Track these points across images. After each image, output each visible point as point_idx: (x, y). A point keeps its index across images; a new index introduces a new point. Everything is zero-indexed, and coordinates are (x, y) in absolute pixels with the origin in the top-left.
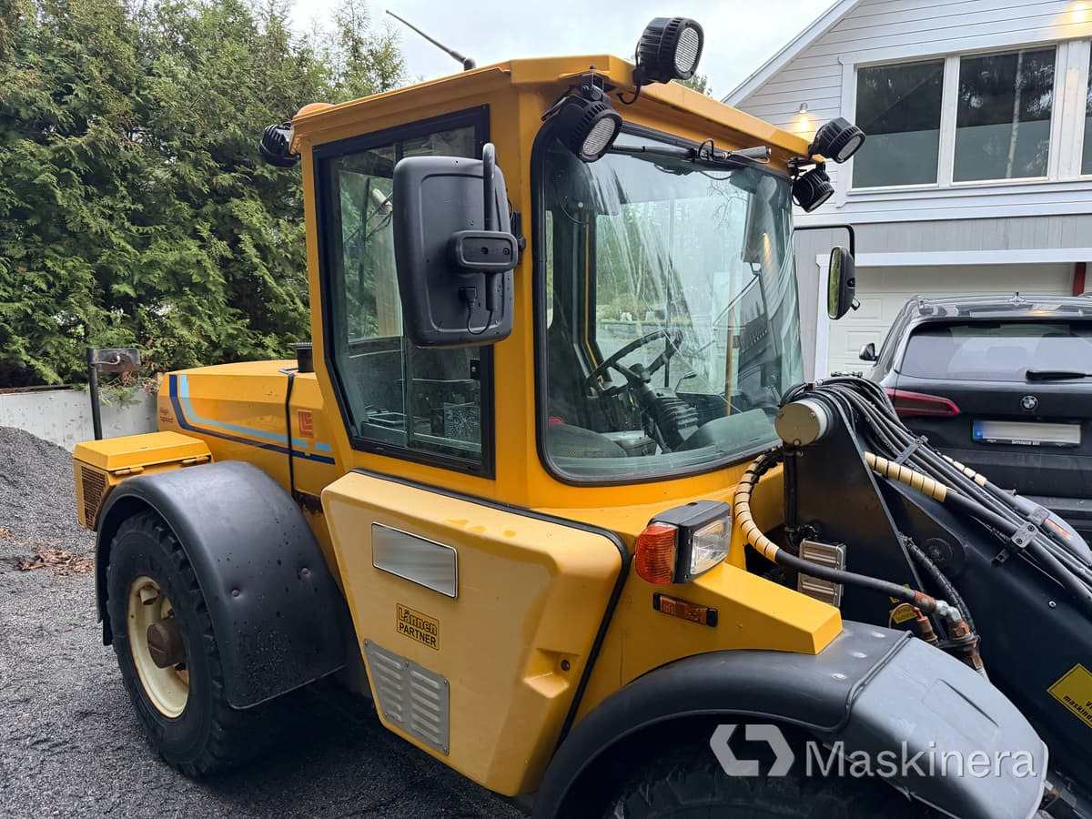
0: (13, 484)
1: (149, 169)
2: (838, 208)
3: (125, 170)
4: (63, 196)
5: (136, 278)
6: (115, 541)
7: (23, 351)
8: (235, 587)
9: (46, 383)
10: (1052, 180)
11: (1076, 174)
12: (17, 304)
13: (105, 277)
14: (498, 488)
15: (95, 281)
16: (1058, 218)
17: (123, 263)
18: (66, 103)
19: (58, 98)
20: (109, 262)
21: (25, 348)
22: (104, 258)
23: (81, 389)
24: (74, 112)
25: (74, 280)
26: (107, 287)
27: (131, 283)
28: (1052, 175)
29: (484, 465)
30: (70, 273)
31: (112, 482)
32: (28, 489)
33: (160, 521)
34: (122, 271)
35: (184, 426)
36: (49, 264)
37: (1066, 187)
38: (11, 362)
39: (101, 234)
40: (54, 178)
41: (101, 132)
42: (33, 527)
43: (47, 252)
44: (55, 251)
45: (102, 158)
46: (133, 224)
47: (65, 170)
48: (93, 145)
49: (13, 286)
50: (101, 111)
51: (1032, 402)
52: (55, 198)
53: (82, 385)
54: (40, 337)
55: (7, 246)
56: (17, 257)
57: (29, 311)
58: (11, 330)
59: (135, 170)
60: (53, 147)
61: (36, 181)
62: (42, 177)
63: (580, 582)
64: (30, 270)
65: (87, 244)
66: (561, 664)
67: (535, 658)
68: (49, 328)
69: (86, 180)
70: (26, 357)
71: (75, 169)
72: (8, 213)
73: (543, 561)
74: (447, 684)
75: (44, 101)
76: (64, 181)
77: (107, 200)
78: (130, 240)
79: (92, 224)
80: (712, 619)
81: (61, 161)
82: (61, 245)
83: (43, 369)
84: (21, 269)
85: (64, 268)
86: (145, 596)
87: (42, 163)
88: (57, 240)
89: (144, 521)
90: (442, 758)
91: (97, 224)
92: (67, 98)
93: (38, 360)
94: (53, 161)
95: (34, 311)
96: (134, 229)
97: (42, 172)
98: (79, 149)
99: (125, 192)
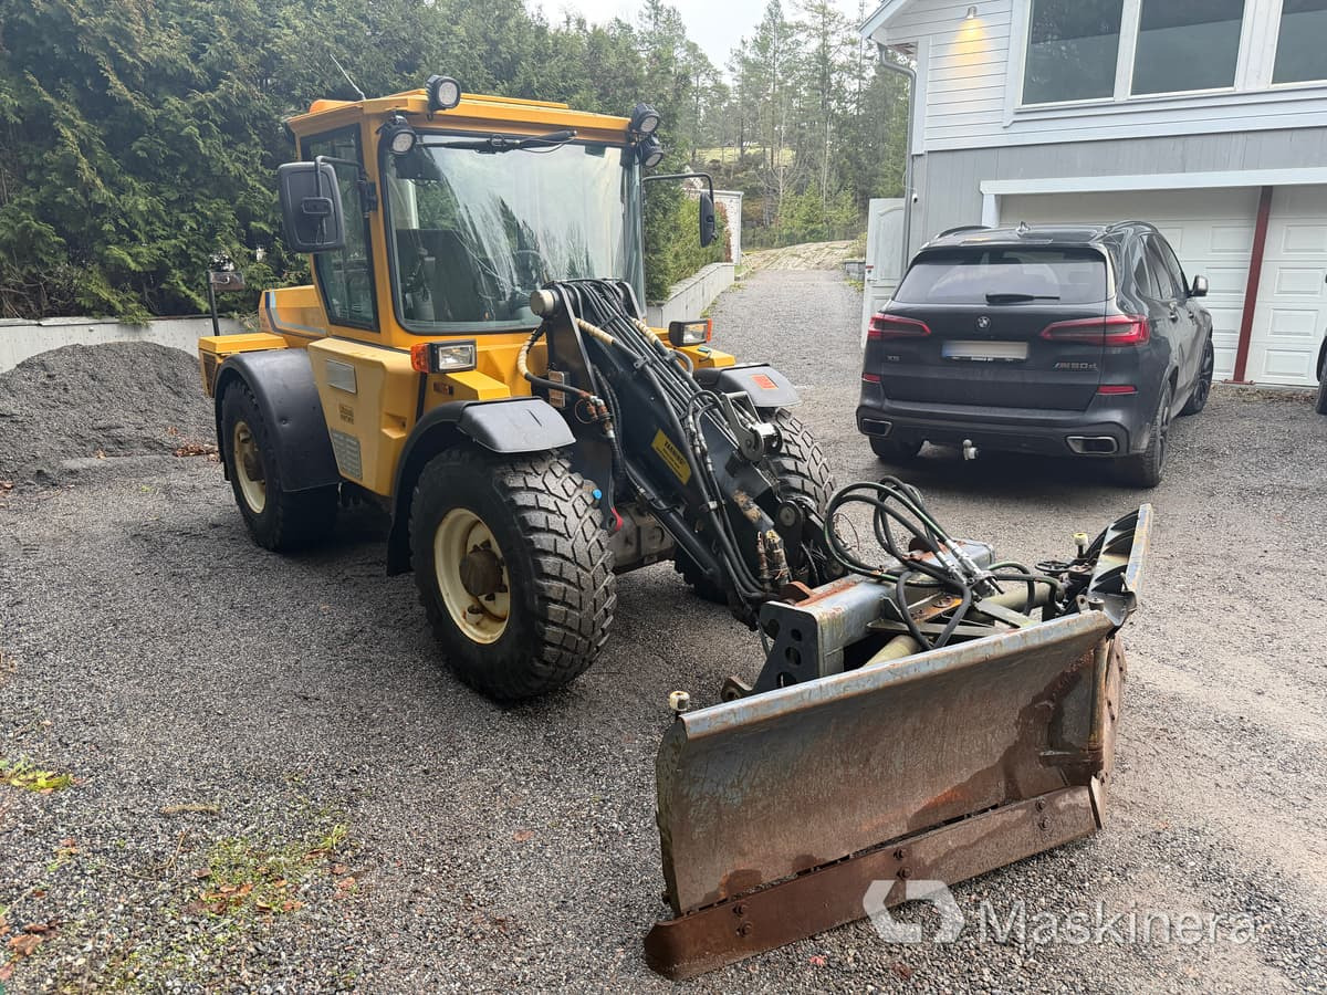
0: (177, 394)
1: (276, 117)
2: (1005, 127)
3: (255, 118)
4: (205, 146)
5: (270, 217)
6: (223, 402)
7: (180, 283)
8: (283, 419)
9: (200, 311)
10: (1239, 91)
11: (1266, 83)
12: (173, 241)
13: (244, 216)
14: (382, 338)
15: (237, 222)
16: (1241, 136)
17: (257, 203)
18: (202, 60)
19: (195, 58)
20: (246, 203)
21: (183, 280)
22: (241, 199)
23: (230, 317)
24: (209, 69)
25: (219, 221)
26: (246, 226)
27: (266, 222)
28: (1238, 87)
29: (374, 325)
30: (215, 214)
31: (219, 361)
32: (189, 399)
33: (244, 382)
34: (258, 210)
35: (276, 330)
36: (198, 206)
37: (1254, 99)
38: (172, 292)
39: (239, 178)
40: (196, 130)
41: (231, 88)
42: (194, 428)
43: (197, 195)
44: (202, 194)
45: (235, 109)
46: (267, 168)
47: (205, 122)
48: (225, 98)
49: (170, 226)
50: (231, 66)
51: (985, 322)
52: (198, 147)
53: (230, 313)
54: (194, 272)
55: (164, 189)
56: (172, 199)
57: (184, 247)
58: (170, 264)
59: (264, 117)
60: (194, 102)
61: (182, 134)
62: (187, 130)
63: (398, 377)
64: (183, 212)
65: (226, 187)
66: (400, 423)
67: (384, 418)
68: (200, 263)
69: (223, 129)
70: (184, 288)
71: (214, 121)
72: (162, 161)
73: (380, 365)
74: (358, 443)
75: (183, 59)
76: (205, 132)
77: (242, 147)
78: (264, 181)
79: (231, 168)
80: (451, 391)
81: (200, 114)
82: (207, 188)
83: (197, 298)
84: (176, 211)
85: (210, 209)
86: (242, 437)
87: (187, 118)
88: (205, 185)
89: (236, 385)
90: (359, 482)
91: (235, 168)
92: (202, 56)
93: (193, 291)
94: (195, 115)
95: (188, 247)
96: (266, 172)
97: (187, 125)
98: (212, 102)
99: (257, 140)
